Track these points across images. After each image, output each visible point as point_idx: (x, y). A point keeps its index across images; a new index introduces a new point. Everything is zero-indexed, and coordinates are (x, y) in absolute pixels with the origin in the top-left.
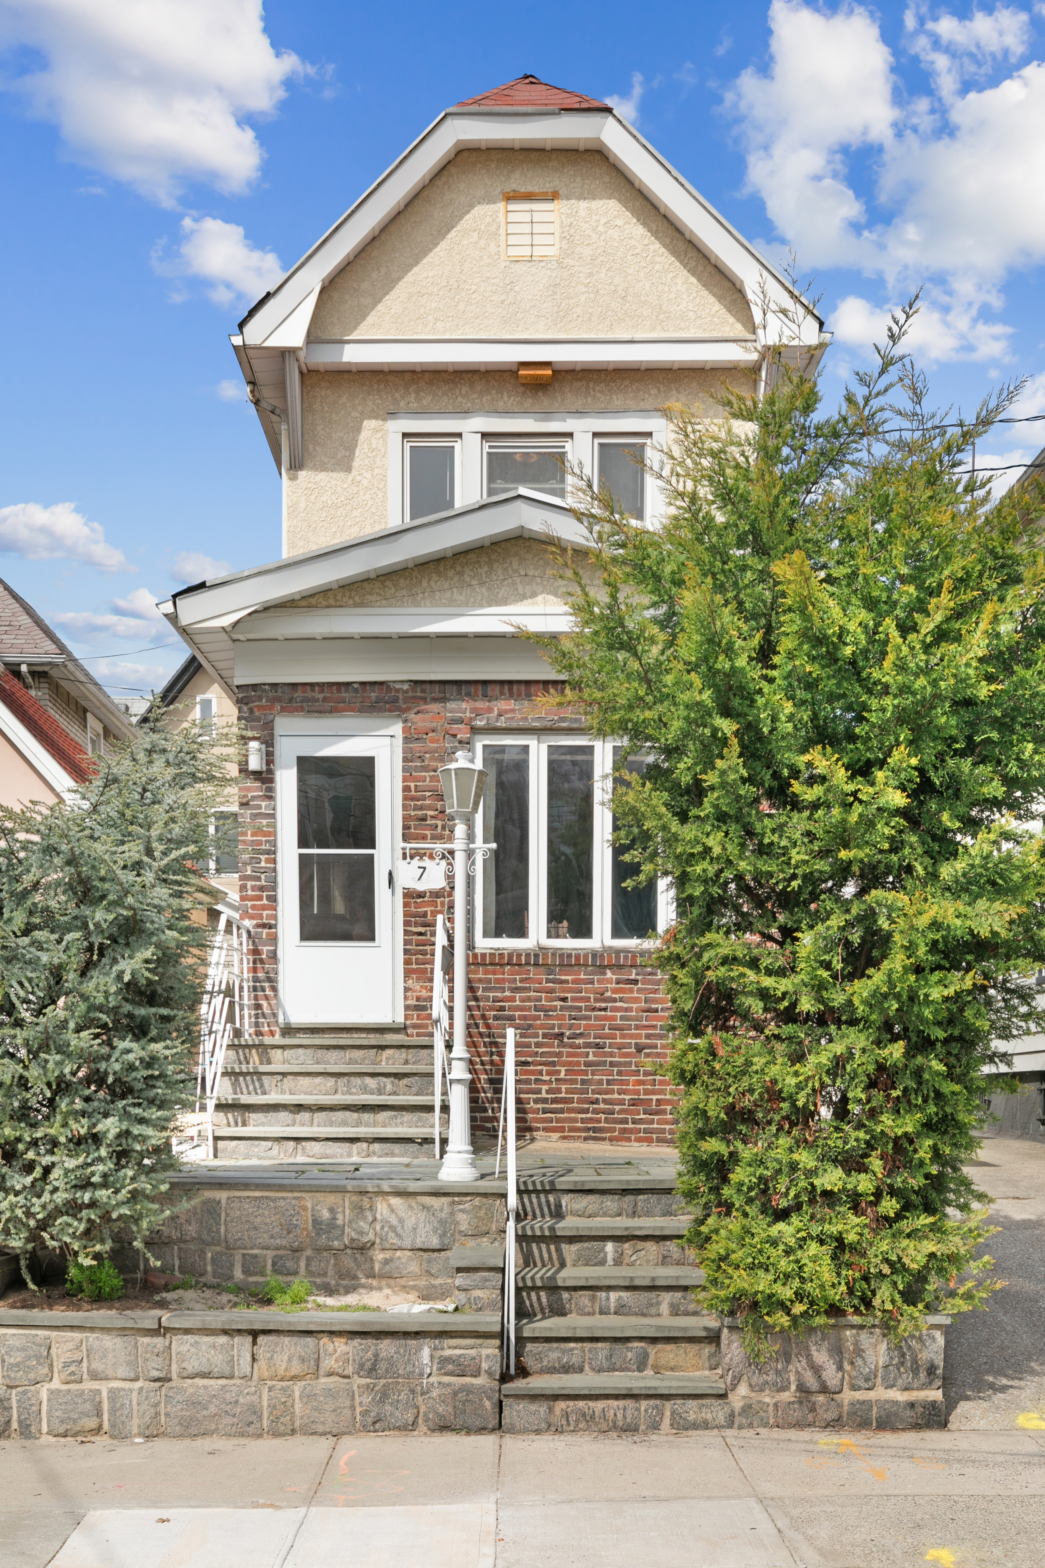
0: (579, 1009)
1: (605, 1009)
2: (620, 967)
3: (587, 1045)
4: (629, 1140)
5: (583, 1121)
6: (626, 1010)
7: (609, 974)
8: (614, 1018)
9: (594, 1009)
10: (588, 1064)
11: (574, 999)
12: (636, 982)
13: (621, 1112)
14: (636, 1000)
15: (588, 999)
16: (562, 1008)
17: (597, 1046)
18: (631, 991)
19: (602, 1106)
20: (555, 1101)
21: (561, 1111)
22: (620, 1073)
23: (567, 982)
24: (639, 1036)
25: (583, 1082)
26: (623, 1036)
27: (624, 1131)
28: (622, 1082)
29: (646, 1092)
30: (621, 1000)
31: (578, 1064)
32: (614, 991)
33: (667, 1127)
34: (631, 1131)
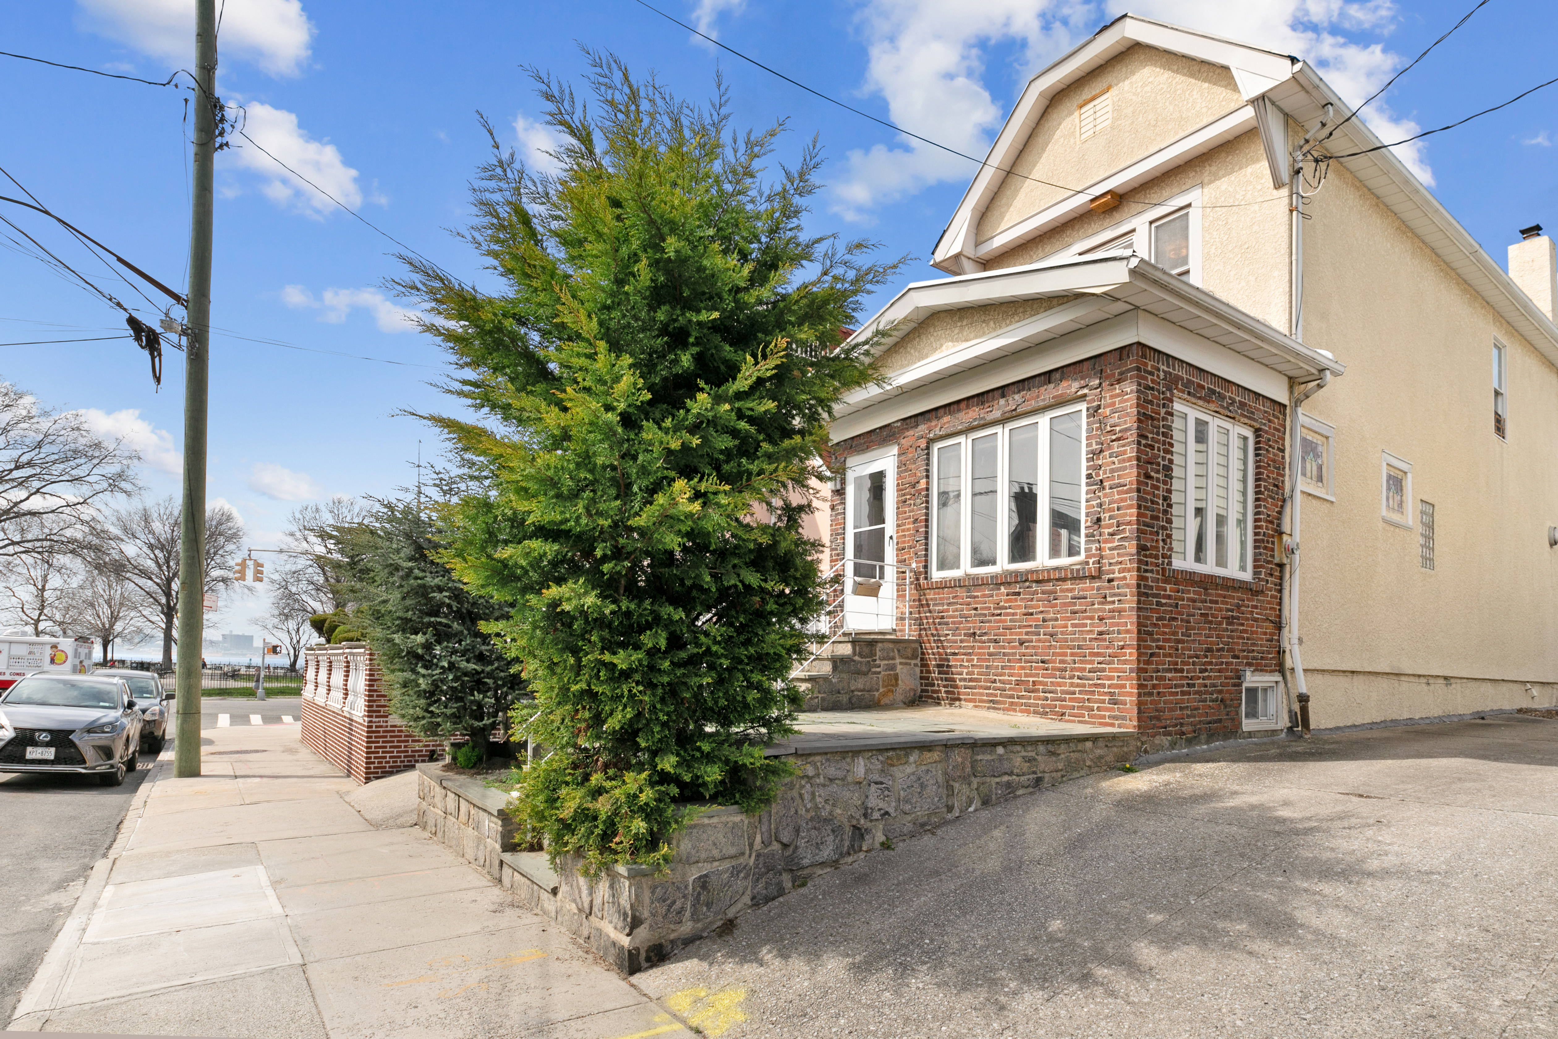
0: (985, 615)
1: (1000, 615)
2: (1009, 583)
3: (990, 641)
4: (1015, 710)
5: (988, 695)
6: (1013, 614)
7: (1002, 589)
8: (1005, 621)
9: (993, 615)
10: (990, 654)
11: (982, 609)
12: (1019, 594)
13: (1010, 689)
14: (1019, 607)
15: (989, 608)
16: (975, 615)
17: (996, 641)
18: (1016, 600)
19: (998, 685)
20: (971, 680)
21: (974, 688)
22: (1009, 661)
23: (977, 597)
24: (1020, 634)
25: (987, 667)
26: (1011, 634)
27: (1012, 703)
28: (1011, 668)
29: (1026, 675)
30: (1010, 607)
31: (984, 654)
32: (1006, 601)
33: (1040, 702)
34: (1016, 704)
